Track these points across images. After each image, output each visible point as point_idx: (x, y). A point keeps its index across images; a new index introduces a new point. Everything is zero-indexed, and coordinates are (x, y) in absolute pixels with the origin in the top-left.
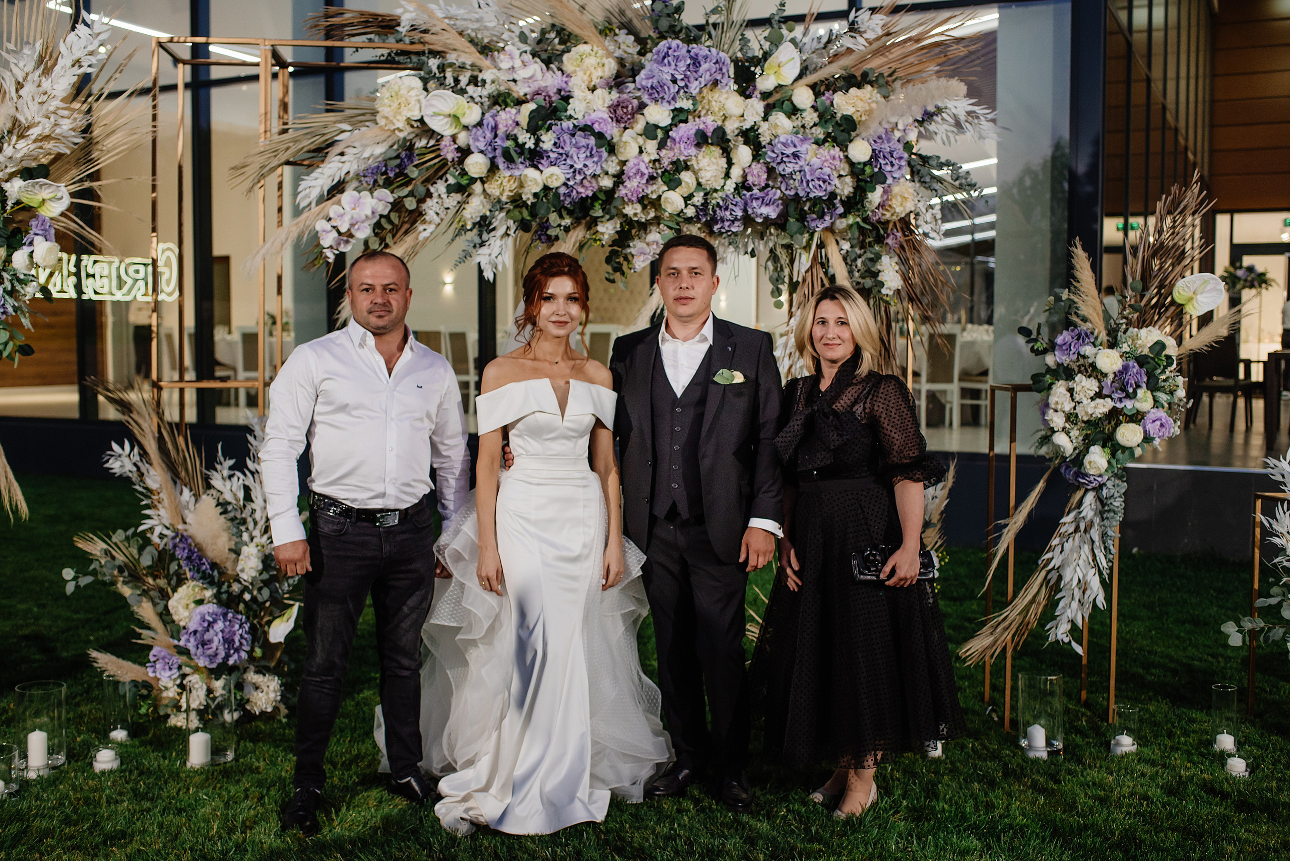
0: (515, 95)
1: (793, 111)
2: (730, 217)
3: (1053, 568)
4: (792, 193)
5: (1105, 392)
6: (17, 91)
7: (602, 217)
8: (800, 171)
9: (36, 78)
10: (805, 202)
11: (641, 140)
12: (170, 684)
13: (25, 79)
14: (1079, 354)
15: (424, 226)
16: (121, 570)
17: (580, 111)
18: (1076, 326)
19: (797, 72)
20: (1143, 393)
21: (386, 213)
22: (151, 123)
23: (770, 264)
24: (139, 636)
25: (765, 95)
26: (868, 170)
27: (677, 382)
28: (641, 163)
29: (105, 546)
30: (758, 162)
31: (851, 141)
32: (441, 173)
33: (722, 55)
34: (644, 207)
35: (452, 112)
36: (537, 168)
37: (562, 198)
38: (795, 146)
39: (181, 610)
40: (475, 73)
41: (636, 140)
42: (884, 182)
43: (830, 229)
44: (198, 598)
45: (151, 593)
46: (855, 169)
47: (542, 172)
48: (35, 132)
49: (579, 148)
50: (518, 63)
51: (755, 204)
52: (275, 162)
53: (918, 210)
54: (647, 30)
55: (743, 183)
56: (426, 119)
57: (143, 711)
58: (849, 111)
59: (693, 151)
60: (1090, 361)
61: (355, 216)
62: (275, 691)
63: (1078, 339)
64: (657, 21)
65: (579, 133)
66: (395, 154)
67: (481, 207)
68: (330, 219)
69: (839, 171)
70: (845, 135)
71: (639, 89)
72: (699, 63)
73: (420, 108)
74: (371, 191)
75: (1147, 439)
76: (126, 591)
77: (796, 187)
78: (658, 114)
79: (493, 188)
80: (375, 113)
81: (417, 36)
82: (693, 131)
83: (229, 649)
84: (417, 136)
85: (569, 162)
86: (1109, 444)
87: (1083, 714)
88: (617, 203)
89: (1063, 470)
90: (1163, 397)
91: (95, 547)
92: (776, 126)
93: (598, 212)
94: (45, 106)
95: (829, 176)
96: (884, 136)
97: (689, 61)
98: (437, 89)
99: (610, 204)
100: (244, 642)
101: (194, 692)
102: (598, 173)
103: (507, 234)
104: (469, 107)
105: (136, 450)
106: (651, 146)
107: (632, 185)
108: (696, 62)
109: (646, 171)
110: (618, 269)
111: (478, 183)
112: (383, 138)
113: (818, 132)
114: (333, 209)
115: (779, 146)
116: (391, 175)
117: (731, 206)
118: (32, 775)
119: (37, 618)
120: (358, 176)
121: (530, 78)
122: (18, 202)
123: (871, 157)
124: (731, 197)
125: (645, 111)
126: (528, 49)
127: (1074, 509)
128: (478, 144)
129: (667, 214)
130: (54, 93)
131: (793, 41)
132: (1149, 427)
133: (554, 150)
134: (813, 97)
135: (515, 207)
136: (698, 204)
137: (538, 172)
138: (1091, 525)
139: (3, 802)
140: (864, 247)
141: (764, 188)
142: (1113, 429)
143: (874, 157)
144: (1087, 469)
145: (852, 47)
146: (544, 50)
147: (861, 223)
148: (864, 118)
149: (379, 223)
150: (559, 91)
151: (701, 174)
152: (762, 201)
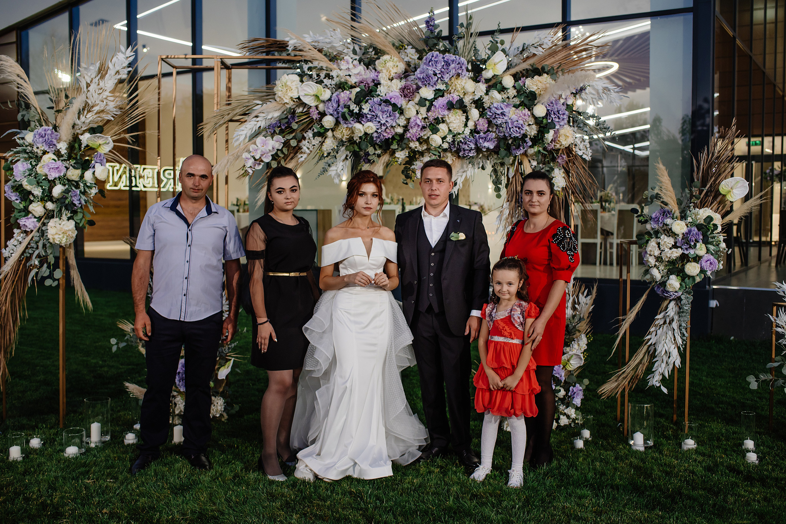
0: (350, 83)
1: (503, 89)
2: (468, 148)
3: (651, 345)
4: (502, 134)
5: (678, 245)
6: (87, 87)
7: (397, 149)
8: (506, 123)
9: (97, 81)
10: (509, 139)
11: (417, 107)
13: (91, 81)
14: (664, 224)
15: (302, 155)
17: (383, 92)
18: (661, 208)
19: (505, 67)
20: (700, 245)
21: (280, 148)
22: (157, 103)
23: (492, 173)
25: (487, 81)
26: (545, 121)
27: (432, 239)
28: (418, 120)
29: (133, 327)
30: (483, 118)
31: (535, 105)
32: (310, 126)
33: (463, 59)
34: (421, 143)
35: (315, 93)
36: (361, 123)
37: (375, 139)
38: (502, 109)
40: (328, 72)
41: (415, 107)
42: (555, 128)
43: (525, 154)
46: (538, 121)
47: (363, 125)
48: (96, 109)
49: (383, 112)
50: (351, 66)
51: (481, 141)
52: (223, 121)
53: (576, 143)
54: (422, 46)
55: (475, 129)
56: (301, 98)
58: (534, 88)
59: (446, 112)
60: (670, 227)
61: (263, 150)
62: (221, 405)
63: (663, 215)
64: (427, 41)
65: (383, 104)
66: (284, 117)
67: (332, 144)
68: (250, 152)
69: (528, 122)
70: (531, 102)
71: (417, 79)
72: (449, 64)
73: (298, 91)
74: (272, 136)
75: (702, 271)
77: (504, 131)
78: (427, 93)
79: (338, 134)
80: (274, 95)
81: (297, 53)
82: (446, 102)
84: (297, 106)
85: (378, 119)
86: (681, 275)
87: (671, 428)
88: (406, 141)
89: (656, 289)
90: (712, 248)
91: (127, 327)
92: (492, 98)
93: (394, 146)
94: (101, 95)
95: (522, 125)
96: (554, 102)
97: (443, 63)
98: (307, 81)
99: (402, 142)
101: (178, 405)
102: (394, 125)
103: (346, 159)
104: (324, 91)
106: (423, 110)
107: (413, 131)
108: (447, 64)
109: (420, 124)
111: (330, 131)
112: (278, 108)
113: (517, 100)
114: (252, 147)
115: (493, 109)
116: (283, 128)
118: (93, 445)
119: (101, 367)
120: (265, 129)
121: (358, 74)
122: (87, 146)
123: (547, 114)
124: (468, 137)
125: (420, 91)
126: (358, 58)
127: (663, 311)
128: (329, 110)
129: (433, 147)
130: (106, 88)
131: (503, 51)
132: (704, 264)
133: (369, 113)
134: (513, 81)
135: (350, 144)
136: (450, 141)
137: (361, 125)
138: (673, 320)
139: (77, 458)
140: (544, 164)
141: (486, 132)
142: (683, 266)
143: (548, 114)
144: (669, 288)
145: (536, 53)
146: (366, 58)
147: (542, 151)
148: (542, 93)
149: (276, 154)
150: (373, 81)
151: (451, 125)
152: (485, 139)
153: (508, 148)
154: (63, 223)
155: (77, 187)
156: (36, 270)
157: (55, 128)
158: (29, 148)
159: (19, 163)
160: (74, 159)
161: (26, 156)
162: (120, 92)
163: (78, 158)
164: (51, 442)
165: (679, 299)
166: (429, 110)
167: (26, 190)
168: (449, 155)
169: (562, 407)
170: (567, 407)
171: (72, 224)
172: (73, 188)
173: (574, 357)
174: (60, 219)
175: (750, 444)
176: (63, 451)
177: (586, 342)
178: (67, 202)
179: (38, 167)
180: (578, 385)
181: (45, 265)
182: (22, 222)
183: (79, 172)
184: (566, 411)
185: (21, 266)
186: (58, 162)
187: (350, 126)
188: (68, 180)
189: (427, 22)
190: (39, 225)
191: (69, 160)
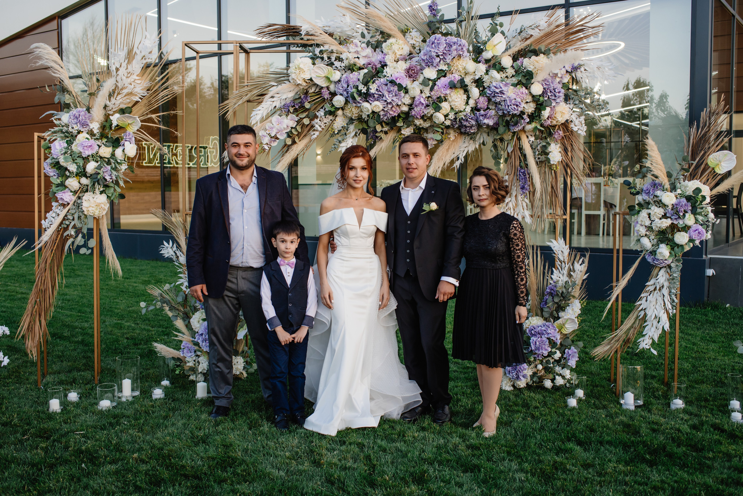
0: (358, 65)
1: (502, 69)
2: (468, 125)
3: (642, 310)
4: (501, 112)
5: (667, 215)
6: (117, 72)
7: (403, 126)
8: (504, 101)
9: (125, 65)
10: (508, 116)
11: (421, 87)
12: (190, 360)
13: (120, 66)
14: (655, 195)
15: (314, 133)
16: (168, 302)
17: (390, 73)
19: (504, 48)
20: (689, 216)
21: (294, 126)
23: (492, 149)
24: (177, 336)
25: (487, 61)
26: (541, 99)
28: (422, 98)
29: (160, 292)
30: (483, 96)
31: (531, 84)
32: (322, 106)
33: (464, 41)
34: (425, 121)
35: (326, 75)
36: (368, 102)
37: (382, 117)
38: (501, 88)
39: (196, 323)
40: (338, 55)
41: (419, 87)
42: (551, 105)
43: (523, 130)
46: (535, 99)
47: (371, 104)
48: (125, 91)
49: (389, 92)
50: (359, 49)
51: (481, 118)
52: (240, 102)
53: (571, 119)
54: (426, 29)
55: (476, 107)
56: (313, 79)
57: (177, 372)
58: (531, 68)
59: (448, 92)
60: (659, 198)
61: (278, 128)
62: (241, 364)
63: (654, 187)
64: (431, 24)
65: (389, 84)
66: (297, 97)
67: (342, 122)
68: (266, 130)
69: (526, 100)
70: (528, 81)
71: (421, 61)
72: (451, 46)
73: (310, 73)
74: (287, 115)
75: (691, 240)
76: (170, 314)
77: (503, 109)
78: (430, 73)
79: (348, 113)
80: (289, 76)
81: (310, 37)
82: (448, 81)
84: (309, 87)
85: (384, 98)
86: (670, 244)
87: (661, 389)
88: (410, 119)
89: (646, 257)
90: (700, 218)
91: (156, 292)
92: (492, 77)
93: (400, 124)
94: (130, 79)
95: (520, 103)
96: (550, 81)
97: (445, 45)
98: (319, 63)
99: (407, 119)
101: (201, 364)
102: (400, 103)
103: (356, 135)
104: (335, 72)
105: (175, 245)
106: (427, 90)
107: (417, 110)
108: (449, 46)
109: (424, 103)
111: (340, 110)
112: (292, 89)
113: (515, 79)
114: (268, 125)
115: (493, 88)
116: (297, 107)
117: (469, 119)
118: (124, 399)
120: (280, 109)
121: (366, 56)
122: (117, 125)
123: (543, 92)
124: (469, 114)
125: (424, 72)
126: (366, 41)
127: (654, 278)
128: (339, 90)
129: (436, 124)
130: (133, 72)
131: (503, 33)
132: (692, 234)
133: (376, 93)
134: (512, 61)
135: (359, 122)
136: (452, 119)
137: (369, 104)
138: (663, 286)
139: (109, 410)
140: (541, 139)
141: (486, 110)
142: (673, 235)
143: (545, 92)
144: (658, 256)
145: (533, 34)
146: (373, 41)
147: (539, 127)
148: (539, 72)
149: (291, 132)
150: (380, 62)
151: (453, 103)
152: (485, 116)
154: (96, 197)
155: (109, 163)
156: (71, 240)
157: (88, 110)
158: (65, 128)
159: (56, 143)
160: (106, 138)
161: (62, 135)
163: (109, 137)
164: (86, 396)
165: (669, 267)
166: (432, 89)
167: (62, 166)
168: (451, 132)
169: (558, 369)
170: (563, 368)
171: (103, 198)
172: (105, 165)
173: (569, 321)
174: (94, 193)
175: (735, 404)
176: (97, 404)
177: (580, 307)
178: (99, 177)
179: (73, 146)
180: (572, 348)
181: (80, 235)
182: (59, 195)
183: (110, 149)
184: (561, 372)
185: (59, 236)
186: (91, 141)
187: (359, 105)
188: (101, 157)
189: (430, 7)
190: (74, 198)
191: (101, 139)
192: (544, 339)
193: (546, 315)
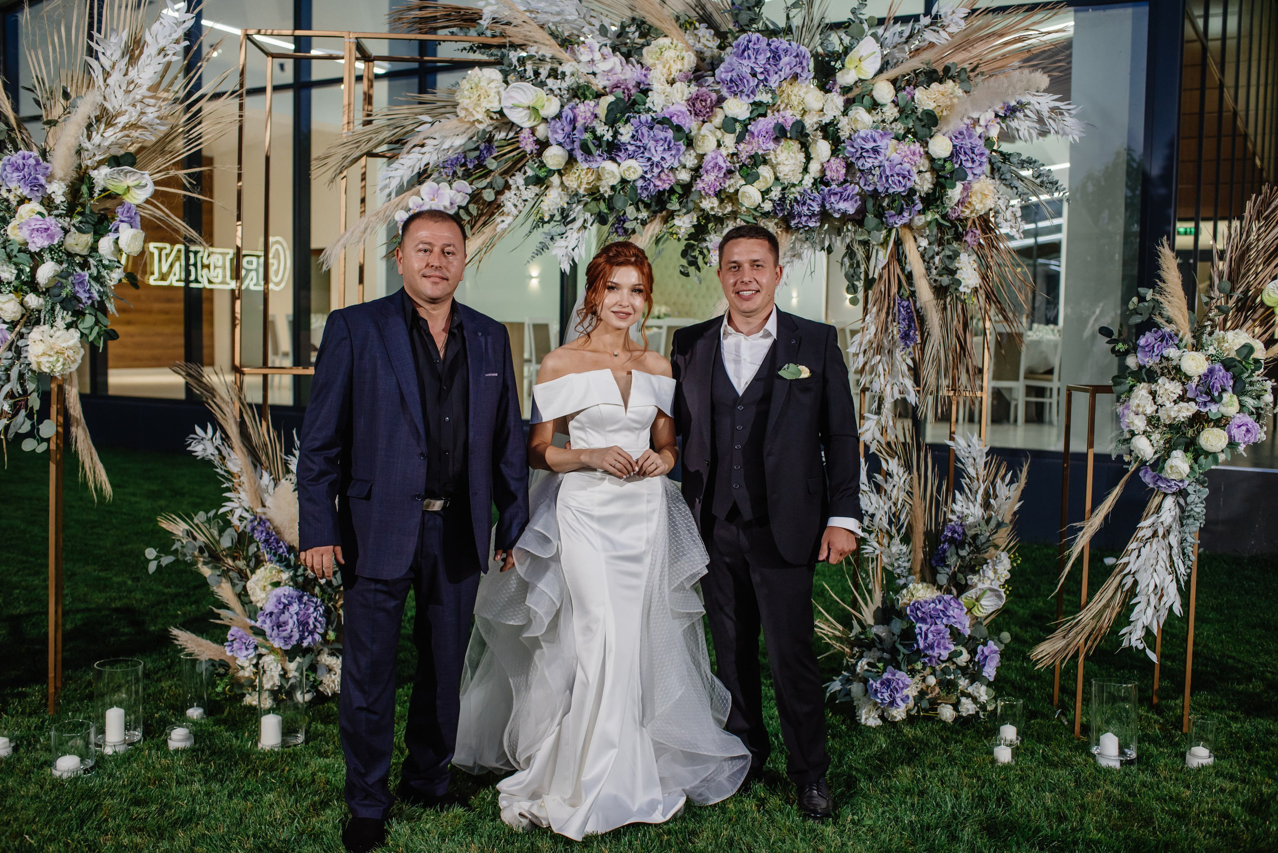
0: (595, 88)
1: (875, 106)
2: (807, 212)
3: (1129, 573)
4: (871, 188)
5: (1189, 395)
6: (105, 81)
7: (679, 211)
8: (879, 167)
10: (883, 198)
11: (719, 134)
12: (246, 664)
13: (112, 67)
14: (1162, 356)
15: (503, 218)
16: (202, 550)
17: (658, 104)
18: (1159, 328)
19: (878, 66)
20: (1229, 397)
21: (464, 204)
23: (846, 260)
24: (218, 617)
25: (846, 90)
26: (948, 166)
28: (719, 157)
29: (187, 527)
30: (837, 157)
31: (931, 137)
32: (519, 166)
33: (802, 48)
34: (722, 201)
35: (531, 104)
36: (614, 160)
37: (639, 191)
38: (875, 141)
39: (258, 590)
40: (555, 66)
41: (714, 133)
42: (965, 179)
43: (908, 226)
44: (275, 580)
45: (231, 573)
46: (935, 166)
47: (619, 164)
48: (122, 120)
49: (657, 141)
50: (597, 56)
51: (832, 199)
52: (357, 154)
53: (997, 208)
54: (727, 24)
55: (822, 178)
56: (506, 111)
57: (219, 689)
58: (930, 106)
59: (771, 145)
60: (1174, 363)
63: (1162, 341)
64: (737, 15)
65: (657, 126)
66: (474, 146)
67: (559, 199)
69: (919, 167)
70: (926, 131)
71: (718, 83)
72: (779, 56)
73: (500, 99)
74: (450, 182)
75: (1232, 444)
76: (206, 571)
77: (875, 182)
78: (737, 108)
79: (571, 181)
80: (455, 105)
81: (498, 31)
82: (772, 125)
83: (303, 631)
84: (496, 128)
85: (647, 155)
86: (1191, 449)
87: (1156, 722)
88: (694, 197)
89: (1141, 474)
90: (1250, 402)
91: (178, 527)
92: (856, 120)
93: (674, 205)
94: (131, 95)
95: (909, 172)
96: (965, 132)
97: (769, 54)
98: (516, 81)
99: (687, 198)
100: (318, 625)
101: (268, 673)
102: (676, 165)
103: (584, 227)
104: (548, 100)
105: (218, 434)
106: (729, 140)
107: (709, 179)
108: (776, 56)
109: (724, 165)
110: (693, 263)
111: (556, 175)
112: (463, 129)
113: (899, 127)
114: (412, 200)
115: (859, 140)
116: (470, 166)
117: (808, 201)
118: (109, 751)
120: (437, 168)
121: (610, 71)
122: (104, 190)
123: (952, 154)
124: (809, 191)
125: (724, 105)
126: (609, 42)
127: (1153, 514)
128: (556, 136)
129: (744, 209)
130: (141, 82)
131: (874, 35)
132: (1234, 431)
133: (632, 142)
134: (893, 92)
135: (593, 200)
136: (776, 198)
137: (616, 165)
138: (1168, 532)
139: (77, 778)
140: (940, 244)
141: (843, 183)
142: (1196, 434)
143: (955, 153)
144: (1168, 473)
145: (934, 40)
146: (624, 43)
147: (939, 220)
148: (945, 113)
150: (638, 84)
151: (780, 168)
152: (840, 196)
153: (880, 214)
154: (58, 334)
155: (85, 265)
157: (44, 153)
160: (79, 214)
162: (168, 91)
163: (87, 212)
164: (29, 744)
165: (1182, 493)
168: (773, 221)
169: (963, 683)
170: (972, 683)
171: (74, 336)
172: (78, 269)
173: (989, 593)
174: (52, 326)
176: (51, 764)
177: (1009, 567)
178: (64, 294)
179: (9, 228)
180: (991, 643)
181: (23, 413)
183: (88, 238)
184: (970, 690)
186: (48, 219)
188: (69, 255)
190: (10, 337)
191: (71, 217)
192: (942, 627)
193: (942, 579)
